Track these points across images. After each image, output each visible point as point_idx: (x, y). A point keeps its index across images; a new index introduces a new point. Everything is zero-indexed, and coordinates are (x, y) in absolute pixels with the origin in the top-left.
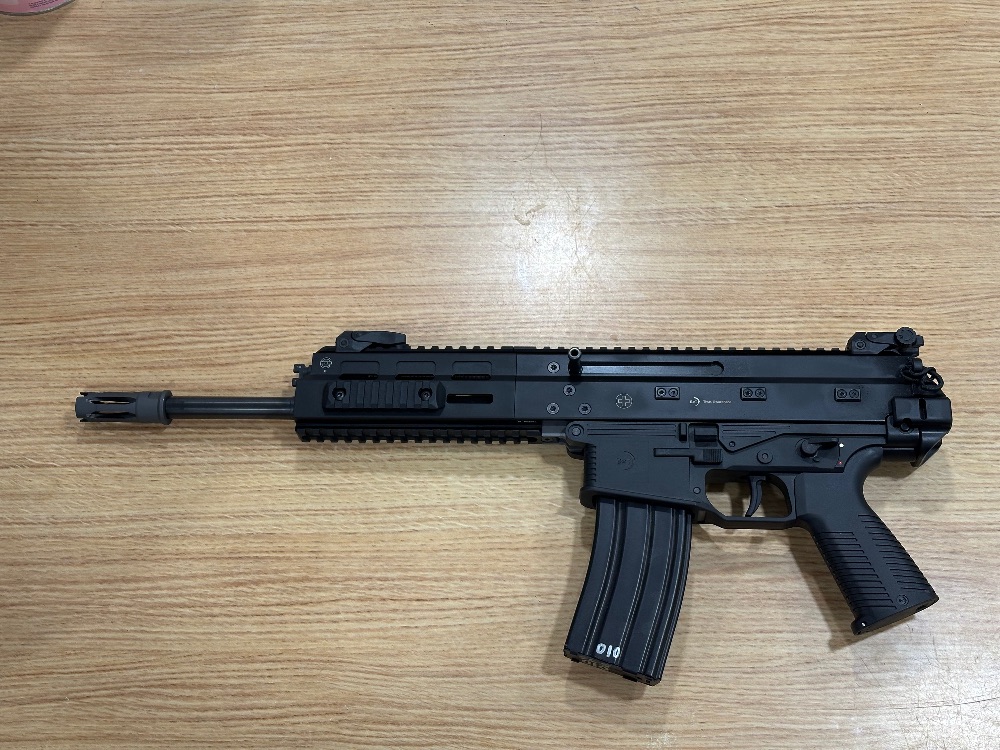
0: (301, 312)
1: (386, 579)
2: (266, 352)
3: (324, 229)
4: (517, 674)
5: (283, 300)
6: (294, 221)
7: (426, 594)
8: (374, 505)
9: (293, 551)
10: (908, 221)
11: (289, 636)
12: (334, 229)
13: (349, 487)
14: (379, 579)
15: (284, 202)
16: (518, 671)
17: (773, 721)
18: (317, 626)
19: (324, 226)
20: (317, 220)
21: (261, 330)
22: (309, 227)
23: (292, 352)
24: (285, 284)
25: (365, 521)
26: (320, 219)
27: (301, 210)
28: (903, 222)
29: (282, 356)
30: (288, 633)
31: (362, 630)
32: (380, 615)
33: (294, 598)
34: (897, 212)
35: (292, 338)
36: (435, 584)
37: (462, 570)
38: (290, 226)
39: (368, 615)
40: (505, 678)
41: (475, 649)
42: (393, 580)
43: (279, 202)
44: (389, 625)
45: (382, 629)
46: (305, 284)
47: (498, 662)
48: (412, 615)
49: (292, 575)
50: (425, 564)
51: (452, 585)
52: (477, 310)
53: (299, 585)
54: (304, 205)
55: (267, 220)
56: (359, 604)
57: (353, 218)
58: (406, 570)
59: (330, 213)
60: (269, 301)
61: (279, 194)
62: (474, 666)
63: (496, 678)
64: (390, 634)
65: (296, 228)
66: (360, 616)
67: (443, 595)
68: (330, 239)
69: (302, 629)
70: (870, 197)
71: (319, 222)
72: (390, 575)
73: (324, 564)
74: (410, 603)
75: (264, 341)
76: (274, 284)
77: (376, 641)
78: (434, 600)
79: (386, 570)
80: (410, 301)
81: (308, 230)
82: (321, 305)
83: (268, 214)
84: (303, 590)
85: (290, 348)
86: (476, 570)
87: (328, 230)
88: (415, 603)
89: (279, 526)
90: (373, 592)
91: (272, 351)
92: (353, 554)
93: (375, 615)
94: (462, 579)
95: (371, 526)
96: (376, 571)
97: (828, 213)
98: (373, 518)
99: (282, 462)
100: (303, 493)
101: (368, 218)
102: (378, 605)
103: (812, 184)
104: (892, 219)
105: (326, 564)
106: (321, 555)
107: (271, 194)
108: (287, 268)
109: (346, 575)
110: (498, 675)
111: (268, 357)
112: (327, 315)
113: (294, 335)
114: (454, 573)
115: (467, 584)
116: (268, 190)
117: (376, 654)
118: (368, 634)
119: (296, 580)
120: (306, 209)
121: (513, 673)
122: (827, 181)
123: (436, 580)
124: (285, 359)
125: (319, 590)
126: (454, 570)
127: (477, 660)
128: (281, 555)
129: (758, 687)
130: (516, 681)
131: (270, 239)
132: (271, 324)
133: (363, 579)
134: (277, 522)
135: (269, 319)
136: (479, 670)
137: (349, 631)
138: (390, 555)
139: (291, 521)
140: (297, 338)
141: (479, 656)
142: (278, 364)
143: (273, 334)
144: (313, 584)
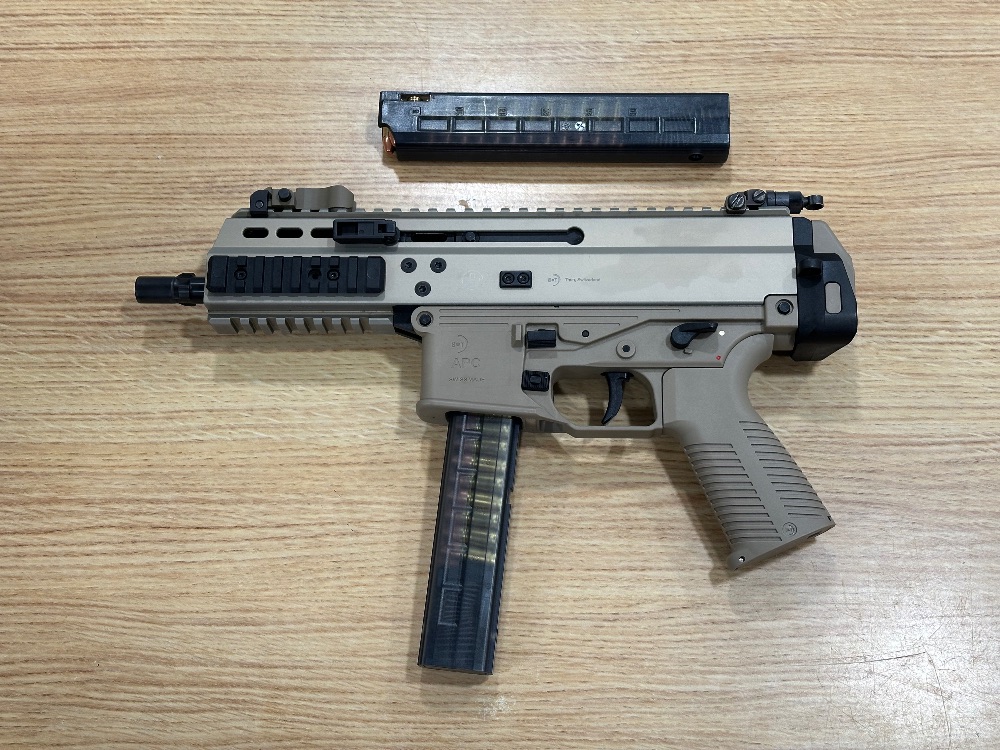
0: (66, 165)
1: (158, 501)
2: (19, 214)
3: (103, 60)
4: (318, 621)
5: (46, 150)
6: (65, 49)
7: (207, 520)
8: (149, 408)
9: (40, 466)
10: (834, 61)
11: (26, 572)
12: (116, 60)
13: (116, 385)
14: (151, 502)
15: (52, 25)
16: (321, 617)
17: (639, 681)
18: (64, 561)
19: (103, 56)
20: (94, 48)
21: (14, 186)
22: (84, 57)
23: (53, 215)
24: (47, 130)
25: (136, 427)
26: (98, 47)
27: (75, 36)
28: (830, 62)
29: (39, 220)
30: (26, 568)
31: (123, 565)
32: (148, 547)
33: (37, 525)
34: (824, 50)
35: (52, 197)
36: (221, 508)
37: (255, 491)
38: (60, 55)
39: (132, 547)
40: (303, 626)
41: (267, 590)
42: (167, 502)
43: (47, 25)
44: (159, 560)
45: (149, 565)
46: (75, 129)
47: (295, 606)
48: (189, 546)
49: (36, 495)
50: (209, 483)
51: (244, 510)
52: (293, 166)
53: (44, 508)
54: (78, 29)
55: (30, 47)
56: (121, 533)
57: (139, 47)
58: (184, 491)
59: (111, 39)
60: (27, 150)
61: (47, 15)
62: (264, 611)
63: (292, 626)
64: (157, 571)
65: (67, 57)
66: (123, 548)
67: (230, 523)
68: (109, 72)
69: (46, 564)
70: (791, 31)
71: (96, 50)
72: (163, 496)
73: (78, 482)
74: (187, 532)
75: (17, 200)
76: (34, 128)
77: (140, 580)
78: (218, 528)
79: (159, 491)
80: (209, 153)
81: (83, 61)
82: (93, 157)
83: (32, 39)
84: (49, 515)
85: (51, 210)
86: (274, 490)
87: (107, 60)
88: (194, 532)
89: (24, 433)
90: (141, 518)
91: (28, 213)
92: (116, 470)
93: (139, 547)
94: (256, 502)
95: (143, 434)
96: (146, 491)
97: (737, 50)
98: (146, 425)
99: (31, 353)
100: (57, 392)
101: (159, 47)
102: (145, 533)
103: (719, 14)
104: (815, 58)
105: (80, 482)
106: (75, 470)
107: (37, 15)
108: (51, 109)
109: (107, 496)
110: (294, 623)
111: (21, 221)
112: (100, 169)
113: (56, 193)
114: (247, 495)
115: (262, 507)
116: (34, 10)
117: (139, 596)
118: (131, 571)
119: (40, 502)
120: (82, 34)
121: (313, 620)
122: (737, 11)
123: (223, 502)
124: (43, 223)
125: (70, 514)
126: (245, 490)
127: (269, 604)
128: (23, 470)
129: (621, 638)
130: (317, 631)
131: (34, 72)
132: (27, 179)
133: (129, 501)
134: (22, 428)
135: (24, 173)
136: (270, 616)
137: (107, 567)
138: (166, 471)
139: (38, 428)
140: (59, 197)
141: (271, 599)
142: (33, 229)
143: (29, 192)
144: (62, 507)
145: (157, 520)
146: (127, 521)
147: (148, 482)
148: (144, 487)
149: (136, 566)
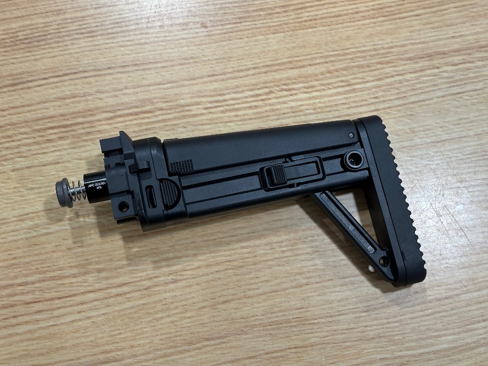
145: (28, 298)
146: (6, 302)
147: (16, 270)
148: (13, 274)
149: (21, 334)
